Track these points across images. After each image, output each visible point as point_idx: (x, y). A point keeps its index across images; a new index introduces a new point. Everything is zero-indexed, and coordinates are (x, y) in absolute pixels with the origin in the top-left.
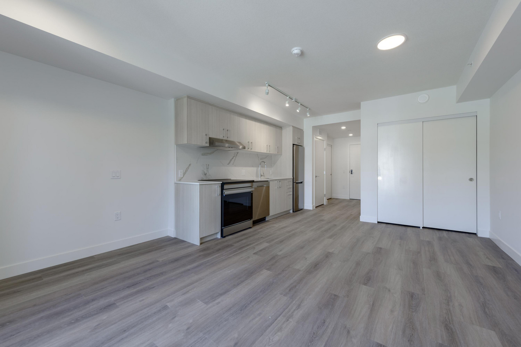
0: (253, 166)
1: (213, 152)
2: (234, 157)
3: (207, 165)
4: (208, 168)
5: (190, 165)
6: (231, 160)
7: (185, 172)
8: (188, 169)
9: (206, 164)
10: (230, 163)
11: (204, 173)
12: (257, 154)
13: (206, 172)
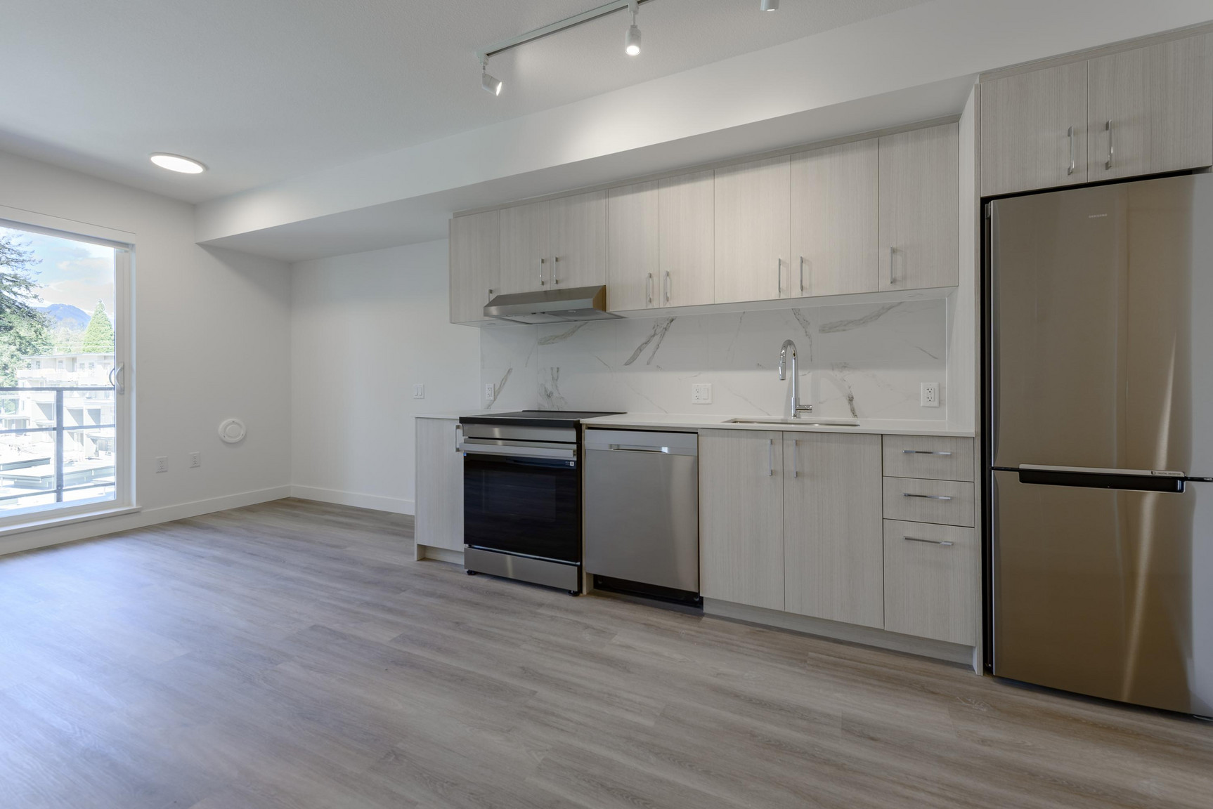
0: (759, 367)
1: (574, 332)
2: (654, 336)
3: (555, 370)
4: (555, 379)
5: (509, 371)
6: (640, 349)
7: (499, 389)
8: (506, 380)
9: (552, 369)
10: (633, 358)
11: (546, 391)
12: (796, 312)
13: (550, 388)
